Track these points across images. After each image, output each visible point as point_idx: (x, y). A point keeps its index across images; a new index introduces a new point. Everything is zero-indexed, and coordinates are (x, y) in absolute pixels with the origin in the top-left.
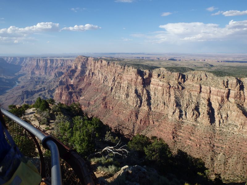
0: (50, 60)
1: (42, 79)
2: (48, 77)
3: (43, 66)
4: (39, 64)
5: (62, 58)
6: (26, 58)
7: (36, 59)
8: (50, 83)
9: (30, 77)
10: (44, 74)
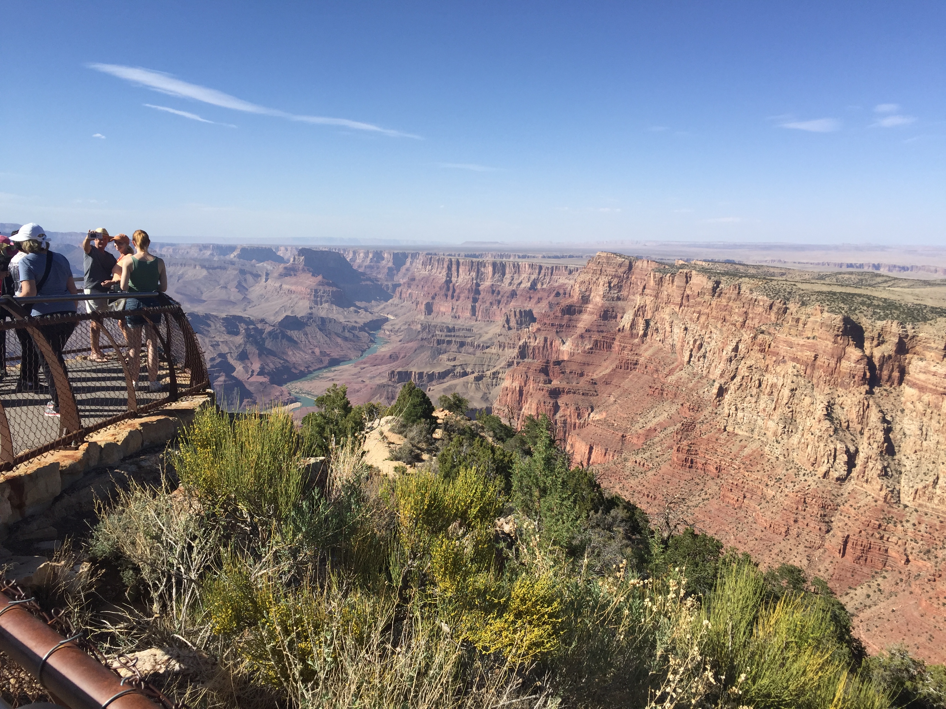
0: (494, 265)
1: (461, 333)
2: (481, 328)
3: (469, 285)
4: (454, 279)
5: (534, 261)
6: (414, 256)
7: (447, 259)
8: (487, 350)
9: (422, 325)
10: (468, 314)
